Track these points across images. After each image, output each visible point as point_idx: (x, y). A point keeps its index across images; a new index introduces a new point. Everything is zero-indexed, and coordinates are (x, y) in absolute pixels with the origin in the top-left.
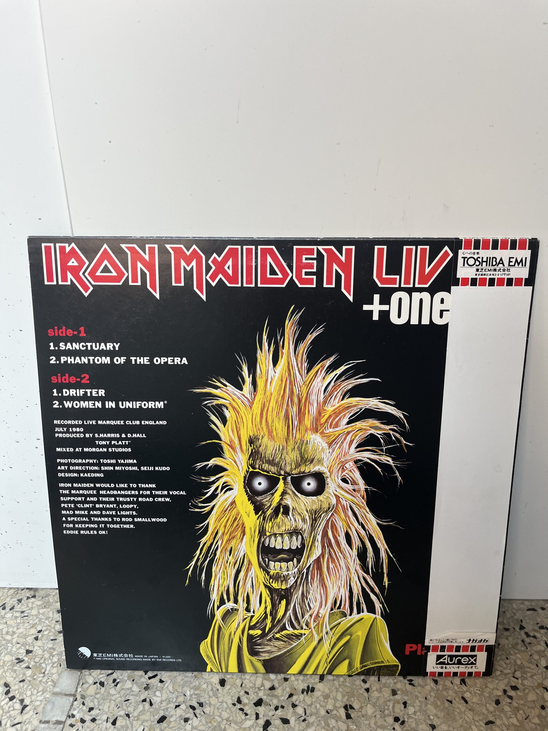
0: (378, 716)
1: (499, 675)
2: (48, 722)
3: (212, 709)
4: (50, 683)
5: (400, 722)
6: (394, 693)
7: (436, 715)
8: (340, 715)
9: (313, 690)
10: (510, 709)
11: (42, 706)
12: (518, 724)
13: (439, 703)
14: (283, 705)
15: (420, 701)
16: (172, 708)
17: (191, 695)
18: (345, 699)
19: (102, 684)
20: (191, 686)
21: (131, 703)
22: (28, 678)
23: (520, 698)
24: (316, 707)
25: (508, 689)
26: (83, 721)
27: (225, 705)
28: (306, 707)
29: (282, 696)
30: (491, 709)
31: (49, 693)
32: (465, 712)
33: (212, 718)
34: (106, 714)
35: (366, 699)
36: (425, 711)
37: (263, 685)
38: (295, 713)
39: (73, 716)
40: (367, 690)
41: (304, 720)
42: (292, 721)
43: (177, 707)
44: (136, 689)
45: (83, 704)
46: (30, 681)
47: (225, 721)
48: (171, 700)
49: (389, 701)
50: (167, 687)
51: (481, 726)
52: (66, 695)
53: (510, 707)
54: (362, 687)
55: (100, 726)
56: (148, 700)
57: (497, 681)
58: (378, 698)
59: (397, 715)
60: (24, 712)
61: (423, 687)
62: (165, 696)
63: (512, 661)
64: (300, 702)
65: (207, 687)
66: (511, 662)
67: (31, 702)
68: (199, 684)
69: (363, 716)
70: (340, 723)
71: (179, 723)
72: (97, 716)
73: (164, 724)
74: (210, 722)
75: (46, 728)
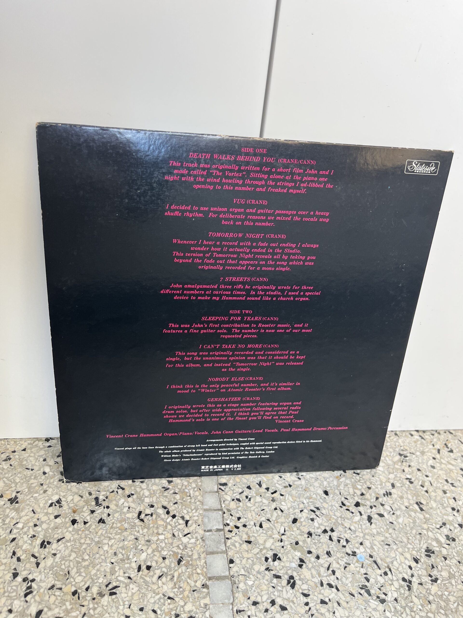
0: (441, 508)
2: (210, 531)
3: (327, 511)
5: (456, 510)
6: (445, 492)
8: (416, 508)
9: (390, 494)
11: (200, 520)
14: (375, 504)
16: (298, 512)
17: (308, 503)
18: (415, 498)
19: (238, 500)
20: (305, 496)
21: (267, 511)
22: (179, 501)
24: (397, 505)
26: (237, 527)
27: (335, 508)
28: (391, 505)
29: (371, 499)
33: (329, 517)
34: (252, 520)
35: (428, 498)
37: (355, 493)
38: (385, 510)
39: (228, 524)
40: (427, 492)
41: (393, 514)
42: (385, 514)
43: (301, 511)
44: (265, 501)
45: (231, 515)
46: (182, 503)
47: (340, 519)
48: (295, 507)
49: (444, 498)
50: (288, 499)
52: (215, 510)
54: (422, 490)
55: (252, 529)
56: (278, 508)
58: (436, 496)
59: (453, 507)
60: (188, 525)
62: (289, 505)
64: (385, 502)
65: (316, 496)
67: (190, 518)
68: (310, 495)
69: (431, 508)
70: (418, 514)
71: (309, 523)
72: (246, 522)
73: (298, 524)
74: (330, 520)
75: (212, 535)
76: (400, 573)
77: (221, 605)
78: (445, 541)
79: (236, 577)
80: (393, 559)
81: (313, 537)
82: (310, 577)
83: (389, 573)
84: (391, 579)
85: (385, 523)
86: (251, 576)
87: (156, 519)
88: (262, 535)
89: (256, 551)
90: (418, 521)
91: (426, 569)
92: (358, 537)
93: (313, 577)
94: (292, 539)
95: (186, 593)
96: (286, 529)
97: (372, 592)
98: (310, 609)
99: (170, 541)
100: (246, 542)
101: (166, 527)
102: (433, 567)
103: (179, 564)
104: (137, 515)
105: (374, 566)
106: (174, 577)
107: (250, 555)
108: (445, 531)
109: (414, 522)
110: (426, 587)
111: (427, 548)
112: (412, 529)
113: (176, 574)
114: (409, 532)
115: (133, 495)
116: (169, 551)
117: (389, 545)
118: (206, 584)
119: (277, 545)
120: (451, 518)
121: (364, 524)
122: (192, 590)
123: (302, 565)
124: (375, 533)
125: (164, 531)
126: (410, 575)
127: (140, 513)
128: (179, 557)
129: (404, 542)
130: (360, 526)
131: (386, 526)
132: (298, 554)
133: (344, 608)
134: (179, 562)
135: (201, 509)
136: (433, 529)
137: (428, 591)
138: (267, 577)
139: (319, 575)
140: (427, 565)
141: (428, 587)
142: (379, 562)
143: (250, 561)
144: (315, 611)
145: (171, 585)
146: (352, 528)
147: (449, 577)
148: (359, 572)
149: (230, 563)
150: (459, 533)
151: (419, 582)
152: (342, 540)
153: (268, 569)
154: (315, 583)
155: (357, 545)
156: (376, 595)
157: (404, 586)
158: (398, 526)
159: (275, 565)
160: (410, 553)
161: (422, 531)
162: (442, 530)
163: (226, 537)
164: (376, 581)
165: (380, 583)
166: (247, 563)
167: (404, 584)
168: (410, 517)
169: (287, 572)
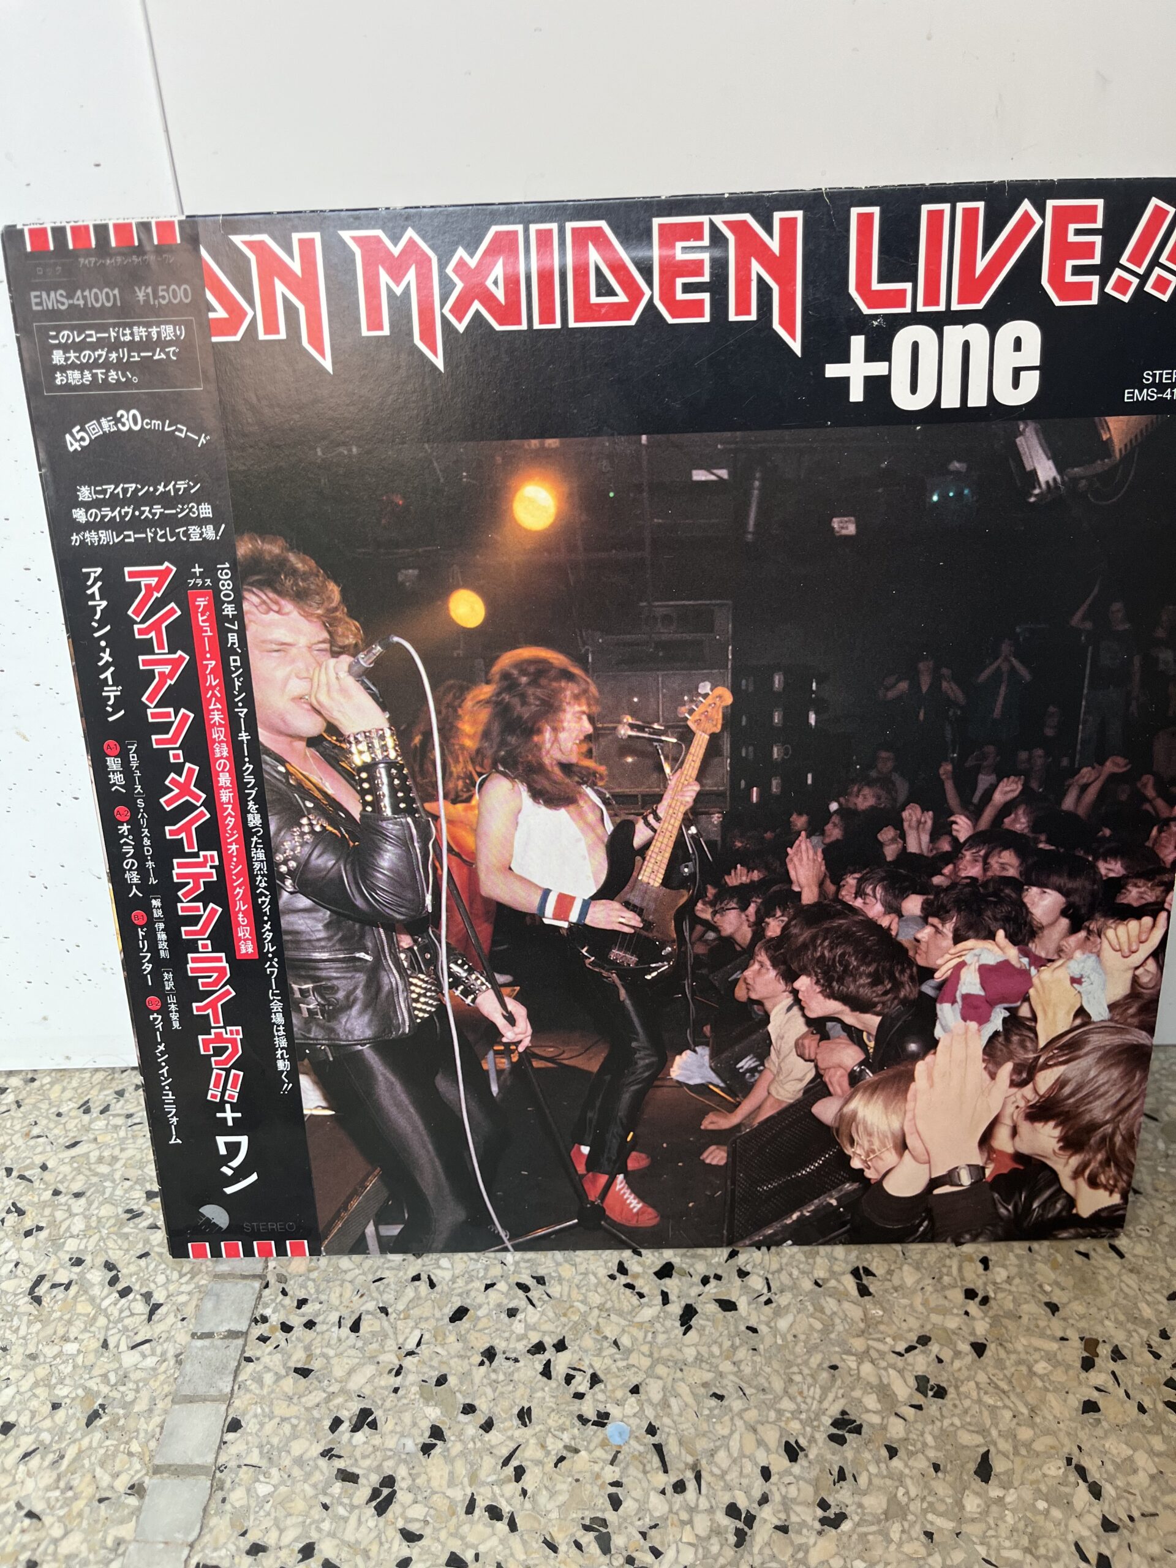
0: (929, 1289)
2: (209, 1335)
3: (566, 1289)
5: (978, 1299)
7: (1056, 1283)
8: (845, 1288)
11: (194, 1303)
13: (1060, 1259)
14: (719, 1272)
15: (1018, 1256)
16: (478, 1290)
17: (517, 1263)
18: (853, 1256)
21: (388, 1285)
22: (157, 1249)
24: (791, 1275)
26: (286, 1328)
27: (593, 1280)
28: (770, 1277)
29: (714, 1256)
31: (206, 1275)
32: (1119, 1275)
33: (567, 1305)
34: (337, 1310)
36: (1031, 1275)
38: (745, 1288)
39: (264, 1319)
41: (769, 1302)
42: (742, 1304)
43: (488, 1287)
45: (284, 1293)
46: (160, 1255)
47: (596, 1312)
48: (474, 1274)
49: (951, 1257)
51: (1159, 1302)
52: (244, 1276)
55: (326, 1336)
56: (424, 1277)
59: (971, 1286)
60: (155, 1318)
62: (459, 1268)
64: (754, 1266)
67: (168, 1296)
69: (896, 1289)
70: (846, 1305)
71: (498, 1321)
72: (317, 1315)
73: (465, 1324)
74: (565, 1315)
75: (208, 1348)
77: (161, 1546)
78: (911, 1396)
79: (231, 1470)
80: (718, 1443)
81: (495, 1364)
82: (444, 1483)
83: (691, 1485)
84: (693, 1504)
85: (732, 1328)
86: (274, 1471)
87: (75, 1298)
88: (352, 1352)
89: (318, 1396)
90: (840, 1328)
91: (816, 1484)
92: (634, 1370)
93: (451, 1483)
94: (431, 1367)
95: (79, 1505)
96: (426, 1337)
97: (618, 1541)
99: (91, 1359)
100: (297, 1370)
101: (95, 1319)
102: (842, 1476)
103: (88, 1424)
104: (30, 1285)
105: (650, 1462)
106: (62, 1457)
107: (294, 1410)
108: (920, 1362)
109: (827, 1329)
110: (798, 1540)
111: (844, 1413)
112: (810, 1351)
113: (71, 1453)
114: (799, 1361)
115: (39, 1229)
116: (76, 1388)
117: (721, 1398)
118: (141, 1485)
119: (383, 1383)
120: (952, 1323)
121: (665, 1332)
122: (98, 1496)
123: (433, 1446)
124: (690, 1360)
125: (85, 1330)
126: (757, 1495)
127: (41, 1279)
128: (96, 1406)
129: (772, 1390)
130: (650, 1335)
131: (730, 1337)
132: (433, 1414)
134: (94, 1416)
135: (208, 1272)
136: (882, 1355)
137: (800, 1555)
138: (317, 1477)
139: (473, 1478)
140: (822, 1470)
141: (803, 1540)
142: (672, 1449)
143: (287, 1428)
145: (48, 1478)
146: (625, 1341)
147: (886, 1513)
148: (598, 1476)
149: (228, 1431)
150: (965, 1373)
151: (779, 1523)
152: (579, 1377)
153: (328, 1454)
154: (452, 1503)
155: (619, 1394)
156: (625, 1554)
157: (726, 1532)
158: (769, 1340)
159: (354, 1442)
160: (781, 1429)
161: (843, 1360)
162: (909, 1357)
163: (246, 1355)
164: (642, 1509)
165: (651, 1515)
166: (275, 1433)
167: (729, 1524)
168: (818, 1314)
169: (380, 1466)
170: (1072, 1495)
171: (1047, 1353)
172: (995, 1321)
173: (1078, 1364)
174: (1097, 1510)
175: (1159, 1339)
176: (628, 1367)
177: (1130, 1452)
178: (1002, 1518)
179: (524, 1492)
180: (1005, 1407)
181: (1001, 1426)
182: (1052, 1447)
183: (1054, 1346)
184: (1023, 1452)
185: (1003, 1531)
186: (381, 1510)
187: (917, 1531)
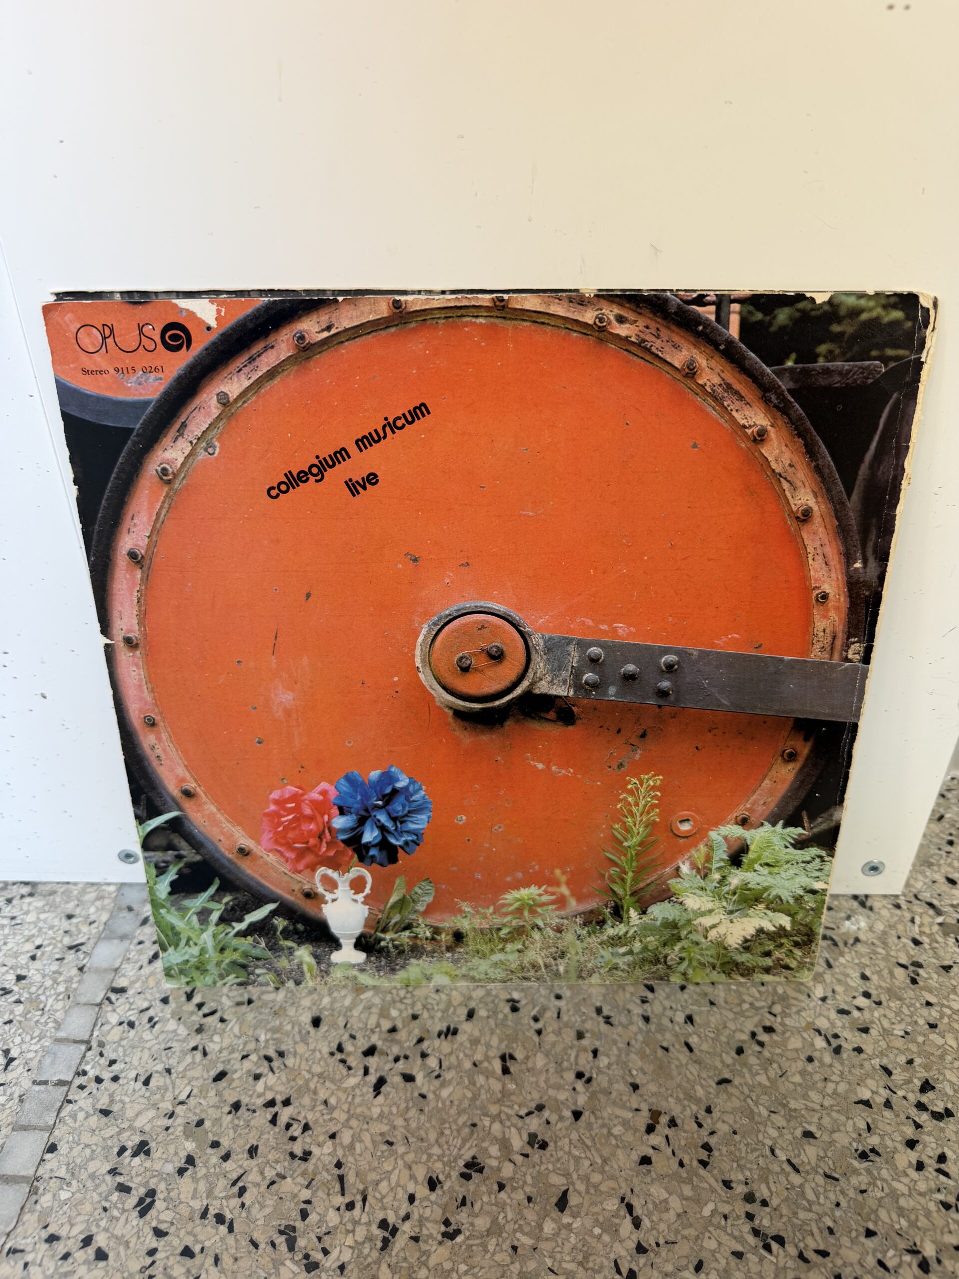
0: (552, 1070)
1: (747, 1010)
2: (45, 1082)
3: (298, 1060)
4: (51, 1025)
6: (580, 1035)
7: (642, 1069)
8: (494, 1068)
9: (455, 1032)
10: (758, 1062)
11: (38, 1058)
12: (767, 1083)
14: (408, 1053)
15: (619, 1049)
16: (236, 1059)
17: (267, 1041)
18: (503, 1046)
19: (131, 1025)
20: (269, 1026)
21: (174, 1052)
22: (18, 1018)
23: (776, 1044)
24: (457, 1057)
25: (759, 1031)
26: (99, 1080)
27: (318, 1055)
28: (442, 1058)
29: (406, 1041)
30: (729, 1061)
31: (49, 1040)
32: (687, 1064)
33: (297, 1073)
34: (136, 1069)
35: (535, 1045)
36: (625, 1063)
37: (378, 1025)
38: (423, 1066)
39: (85, 1073)
40: (539, 1032)
41: (438, 1076)
42: (419, 1078)
43: (244, 1057)
44: (183, 1031)
45: (101, 1055)
46: (20, 1022)
47: (316, 1079)
48: (236, 1047)
49: (571, 1048)
50: (231, 1029)
51: (710, 1086)
52: (76, 1042)
53: (758, 1058)
54: (531, 1027)
55: (126, 1087)
56: (200, 1048)
57: (742, 1019)
58: (554, 1044)
59: (581, 1069)
60: (10, 1068)
61: (626, 1027)
62: (226, 1042)
63: (770, 988)
64: (433, 1050)
65: (293, 1027)
66: (767, 991)
67: (21, 1053)
68: (281, 1024)
69: (529, 1071)
70: (492, 1081)
71: (246, 1082)
72: (122, 1072)
73: (223, 1083)
74: (294, 1080)
75: (43, 1092)
76: (384, 1208)
78: (523, 1147)
79: (45, 1180)
80: (383, 1176)
81: (239, 1113)
82: (190, 1195)
83: (358, 1205)
84: (357, 1219)
85: (409, 1095)
86: (74, 1182)
88: (142, 1100)
89: (113, 1130)
90: (483, 1096)
91: (445, 1207)
92: (334, 1122)
93: (194, 1197)
94: (195, 1114)
96: (195, 1091)
97: (301, 1242)
98: (153, 1262)
100: (102, 1111)
102: (463, 1202)
105: (333, 1187)
107: (95, 1139)
108: (534, 1124)
109: (474, 1098)
110: (424, 1247)
111: (474, 1157)
112: (459, 1114)
114: (451, 1119)
117: (390, 1143)
119: (159, 1123)
120: (562, 1096)
121: (362, 1095)
123: (186, 1169)
126: (402, 1213)
129: (427, 1141)
130: (350, 1097)
131: (406, 1101)
132: (190, 1146)
133: (222, 1271)
135: (51, 1037)
136: (509, 1117)
137: (424, 1258)
138: (102, 1188)
139: (210, 1193)
140: (450, 1198)
141: (427, 1247)
142: (350, 1178)
143: (88, 1151)
144: (161, 1269)
146: (332, 1101)
147: (488, 1230)
148: (295, 1196)
149: (48, 1152)
150: (564, 1132)
151: (413, 1234)
152: (295, 1126)
153: (113, 1172)
154: (193, 1210)
155: (321, 1138)
156: (304, 1252)
157: (376, 1239)
158: (432, 1104)
159: (133, 1164)
160: (428, 1168)
161: (481, 1120)
162: (528, 1120)
163: (69, 1098)
164: (322, 1220)
165: (327, 1225)
166: (79, 1155)
167: (379, 1233)
168: (471, 1087)
169: (148, 1181)
170: (620, 1225)
171: (624, 1120)
172: (593, 1096)
173: (643, 1129)
174: (636, 1236)
175: (704, 1113)
176: (331, 1120)
177: (666, 1195)
178: (568, 1239)
179: (243, 1205)
180: (587, 1157)
181: (581, 1172)
182: (613, 1189)
183: (629, 1115)
184: (592, 1191)
185: (568, 1247)
186: (143, 1213)
187: (507, 1246)
